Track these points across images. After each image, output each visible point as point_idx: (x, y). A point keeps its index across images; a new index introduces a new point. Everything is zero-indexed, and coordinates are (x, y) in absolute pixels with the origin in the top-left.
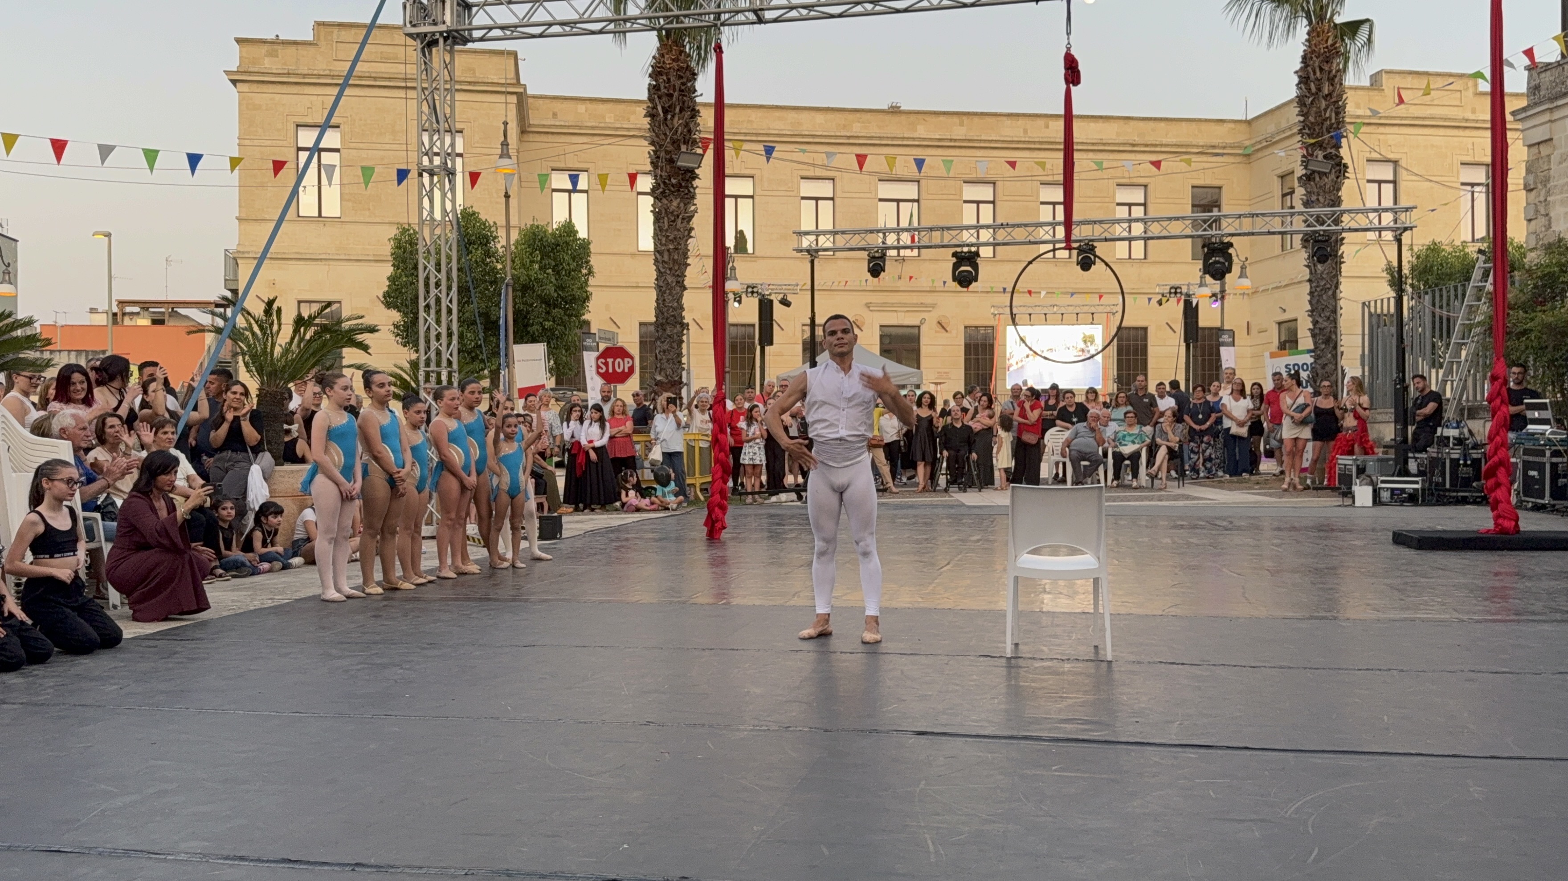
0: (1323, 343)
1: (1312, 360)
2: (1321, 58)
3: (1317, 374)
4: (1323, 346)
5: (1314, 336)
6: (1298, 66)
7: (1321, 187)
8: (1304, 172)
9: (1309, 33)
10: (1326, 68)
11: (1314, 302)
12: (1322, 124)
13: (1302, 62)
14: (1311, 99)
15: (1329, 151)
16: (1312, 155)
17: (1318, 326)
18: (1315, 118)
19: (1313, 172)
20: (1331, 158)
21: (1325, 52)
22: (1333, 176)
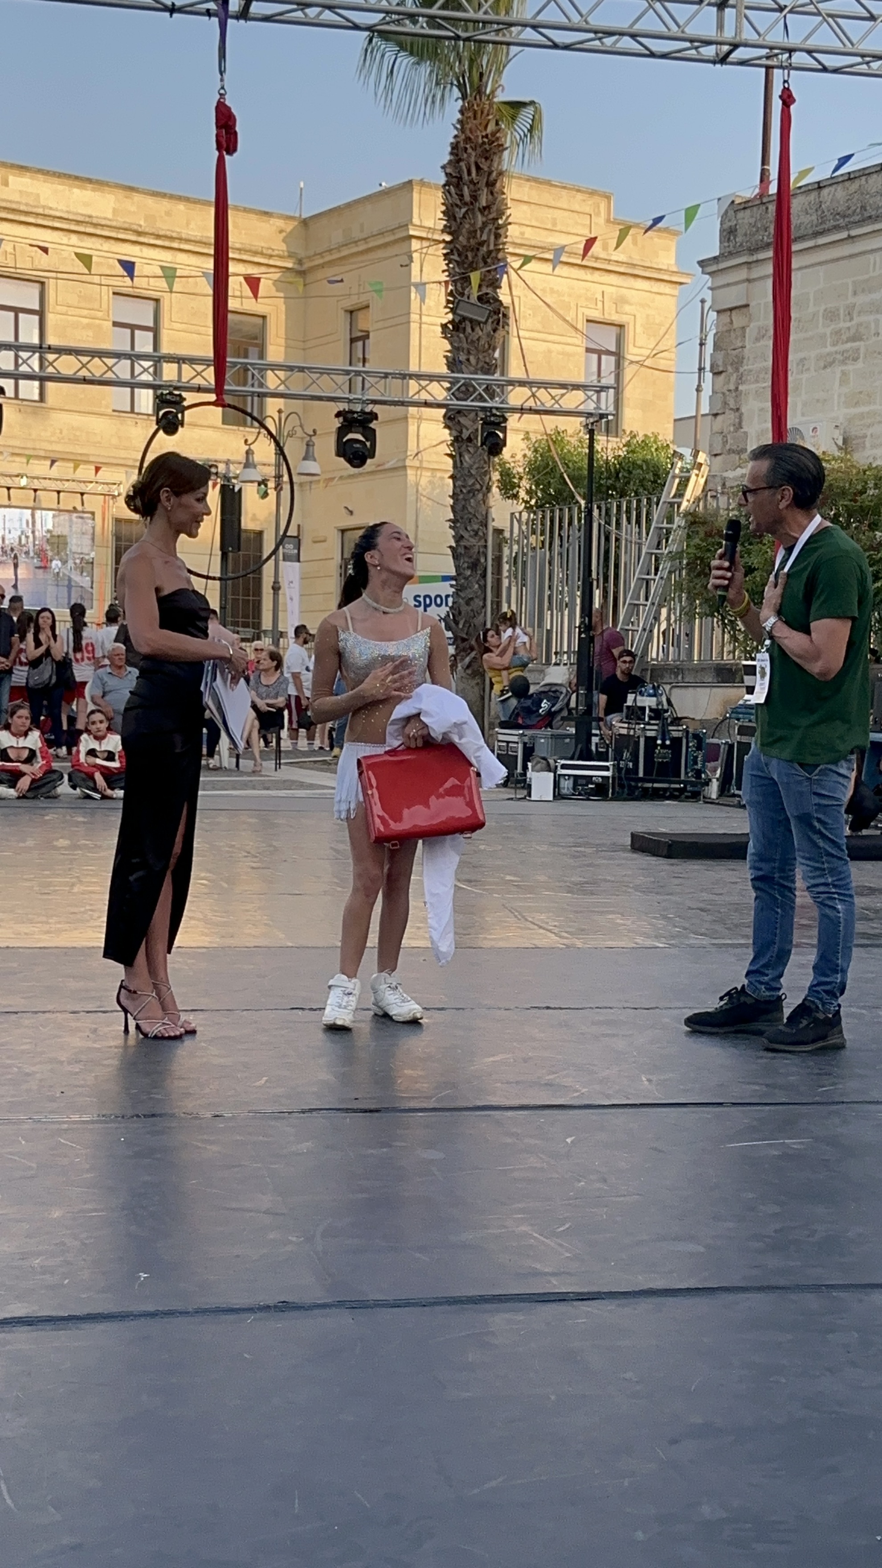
0: (468, 568)
1: (451, 591)
2: (479, 150)
3: (460, 613)
4: (468, 573)
5: (456, 556)
6: (446, 157)
7: (473, 342)
8: (450, 316)
9: (462, 112)
10: (484, 166)
11: (458, 508)
12: (478, 249)
13: (451, 153)
14: (463, 210)
15: (485, 290)
16: (462, 294)
17: (462, 543)
18: (468, 239)
19: (464, 319)
20: (488, 302)
21: (484, 143)
22: (489, 328)
